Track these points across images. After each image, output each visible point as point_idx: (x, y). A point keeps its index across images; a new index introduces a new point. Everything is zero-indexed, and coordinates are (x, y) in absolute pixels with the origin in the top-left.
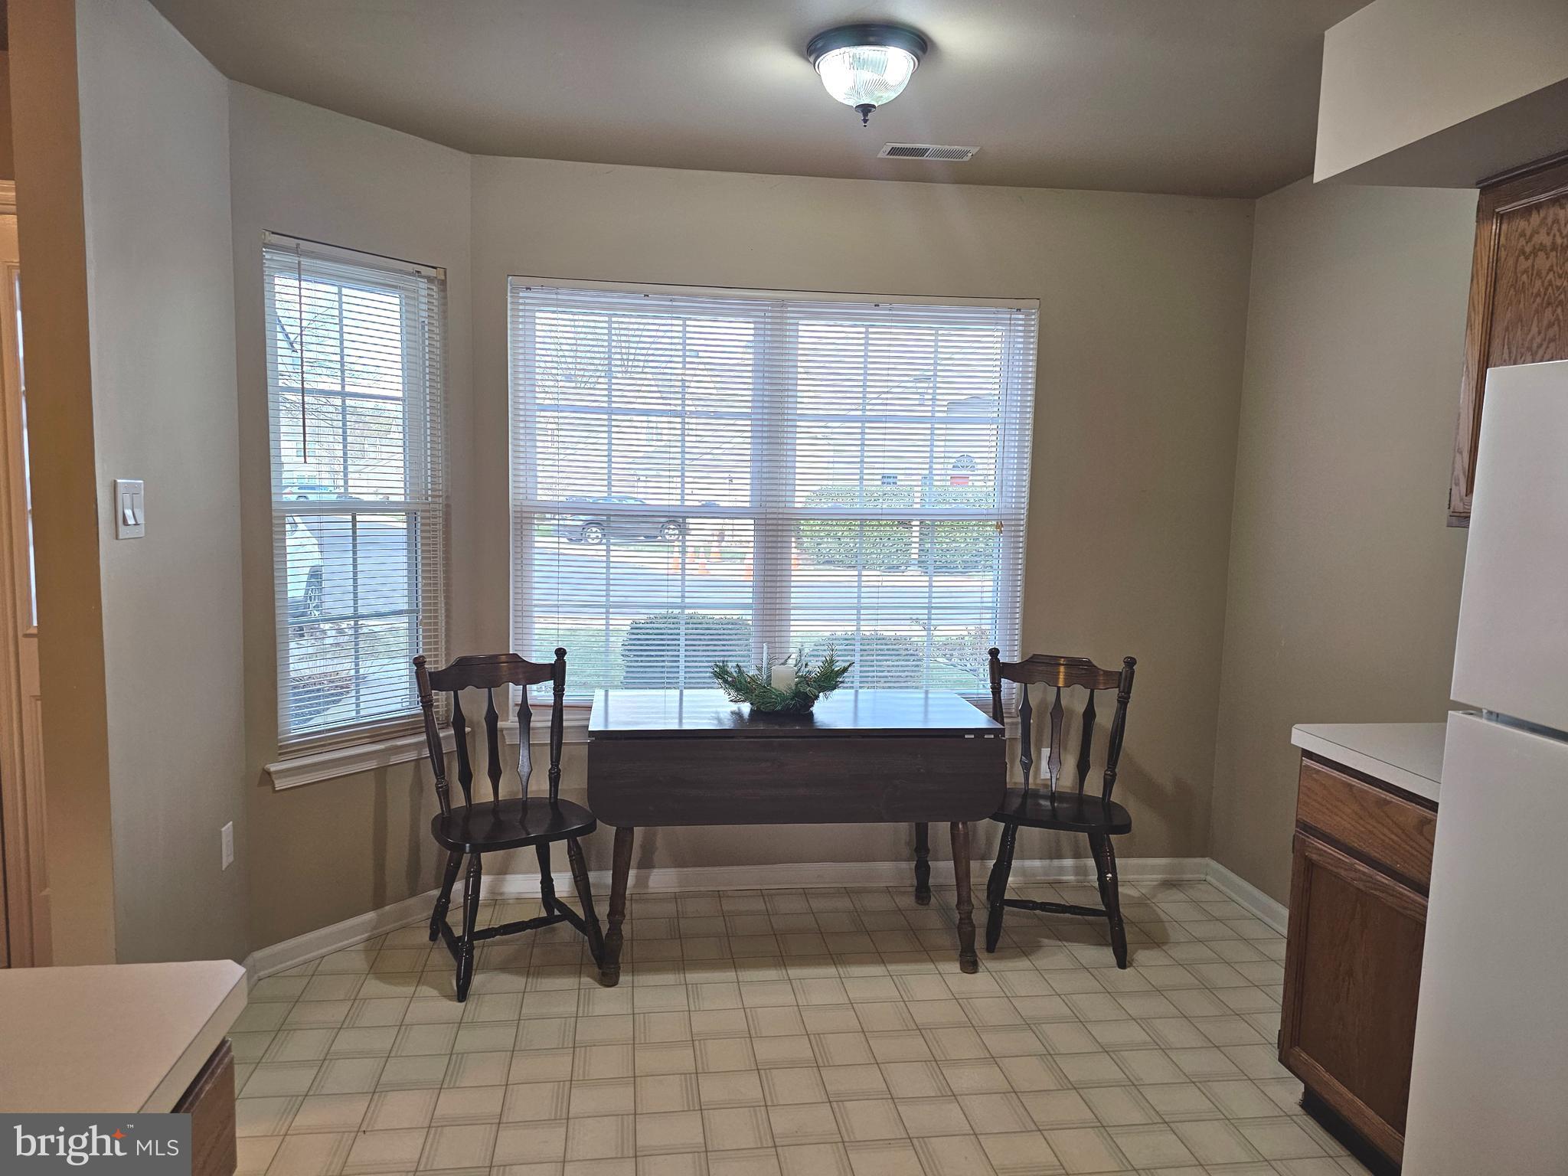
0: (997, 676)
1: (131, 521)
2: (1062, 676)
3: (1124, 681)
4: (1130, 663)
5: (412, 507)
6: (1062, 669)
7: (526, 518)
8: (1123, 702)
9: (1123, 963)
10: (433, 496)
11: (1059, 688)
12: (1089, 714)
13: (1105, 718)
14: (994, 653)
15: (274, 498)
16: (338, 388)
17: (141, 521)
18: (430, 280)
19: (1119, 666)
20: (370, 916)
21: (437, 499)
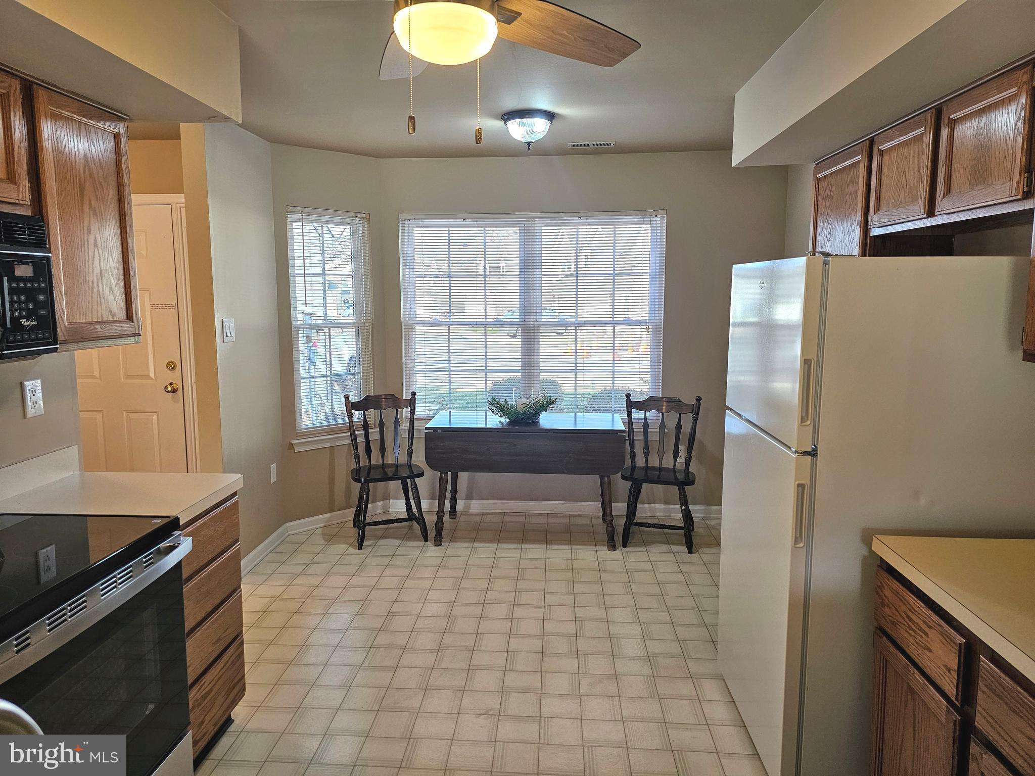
0: (629, 408)
1: (229, 335)
2: (664, 407)
3: (696, 410)
4: (699, 399)
5: (356, 325)
6: (664, 403)
7: (411, 328)
8: (695, 420)
9: (690, 552)
10: (366, 319)
11: (663, 414)
12: (679, 427)
13: (687, 428)
14: (628, 396)
15: (293, 323)
16: (321, 272)
17: (233, 334)
18: (363, 219)
19: (694, 402)
20: (328, 515)
21: (368, 321)
